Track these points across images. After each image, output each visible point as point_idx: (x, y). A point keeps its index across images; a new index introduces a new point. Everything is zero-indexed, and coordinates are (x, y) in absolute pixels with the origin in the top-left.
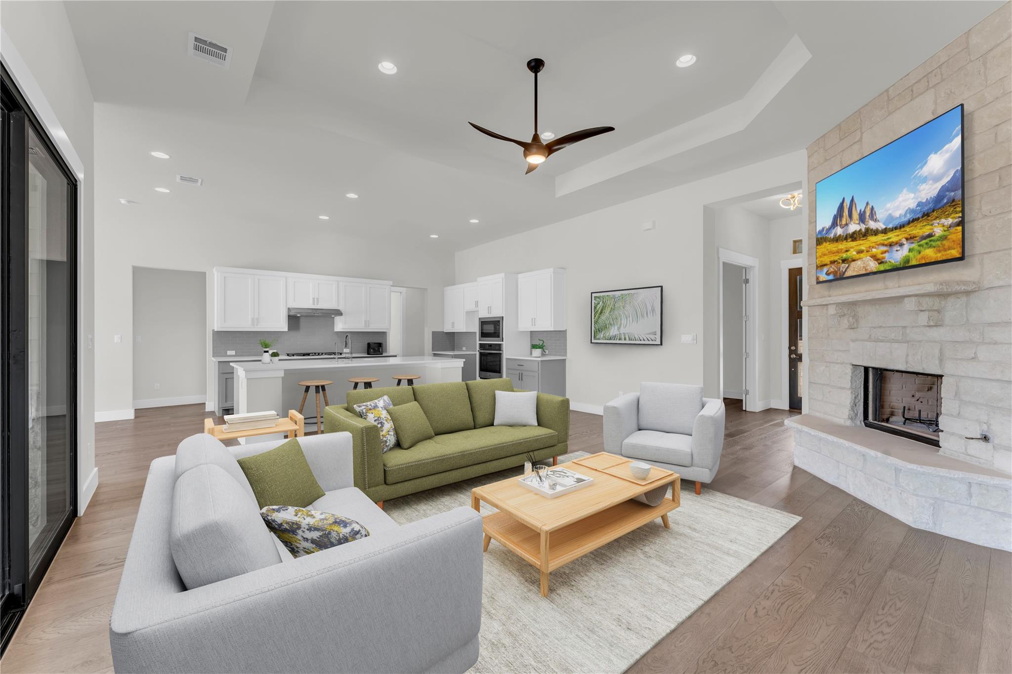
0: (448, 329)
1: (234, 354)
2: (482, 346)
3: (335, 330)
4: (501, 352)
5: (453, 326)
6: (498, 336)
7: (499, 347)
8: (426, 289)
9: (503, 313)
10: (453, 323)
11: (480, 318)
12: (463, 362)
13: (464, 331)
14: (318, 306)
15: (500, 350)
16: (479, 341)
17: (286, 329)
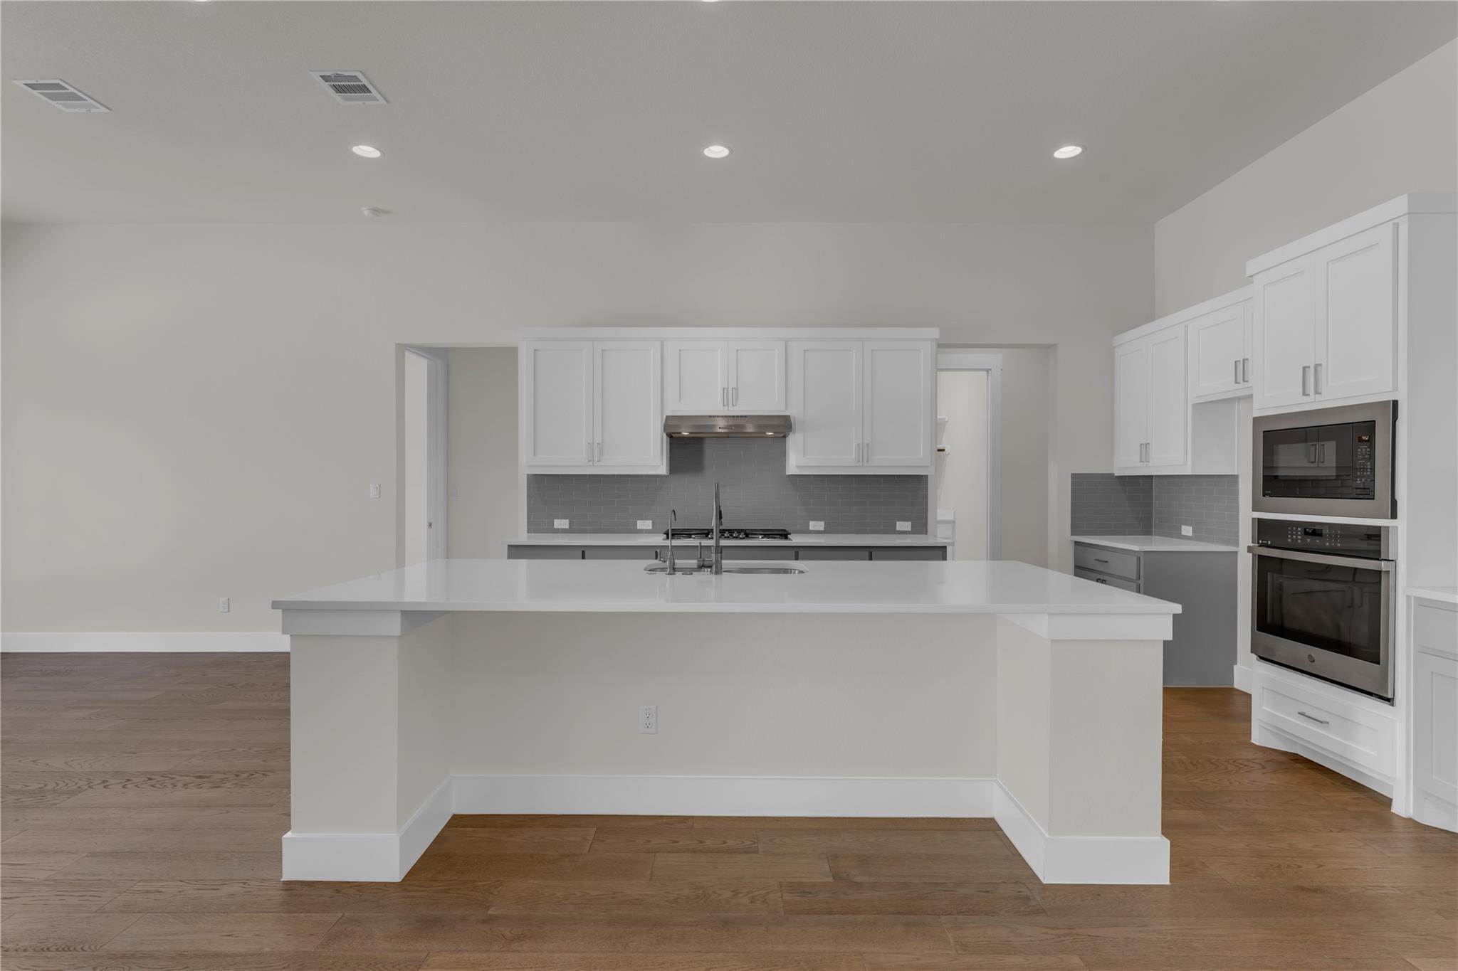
0: (1127, 464)
1: (567, 527)
2: (1265, 530)
3: (787, 473)
4: (1383, 566)
5: (1144, 457)
6: (1367, 493)
7: (1372, 542)
8: (1051, 347)
9: (1395, 388)
10: (1145, 447)
11: (1257, 421)
12: (1170, 620)
13: (1188, 471)
14: (735, 408)
15: (1376, 555)
16: (1254, 510)
17: (662, 469)
